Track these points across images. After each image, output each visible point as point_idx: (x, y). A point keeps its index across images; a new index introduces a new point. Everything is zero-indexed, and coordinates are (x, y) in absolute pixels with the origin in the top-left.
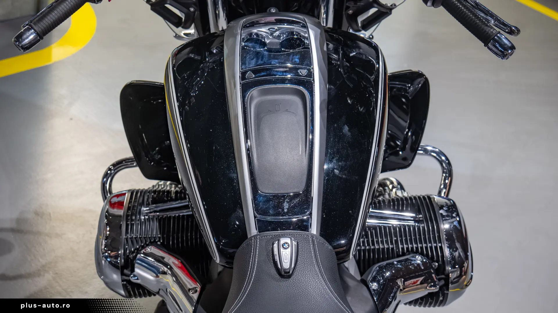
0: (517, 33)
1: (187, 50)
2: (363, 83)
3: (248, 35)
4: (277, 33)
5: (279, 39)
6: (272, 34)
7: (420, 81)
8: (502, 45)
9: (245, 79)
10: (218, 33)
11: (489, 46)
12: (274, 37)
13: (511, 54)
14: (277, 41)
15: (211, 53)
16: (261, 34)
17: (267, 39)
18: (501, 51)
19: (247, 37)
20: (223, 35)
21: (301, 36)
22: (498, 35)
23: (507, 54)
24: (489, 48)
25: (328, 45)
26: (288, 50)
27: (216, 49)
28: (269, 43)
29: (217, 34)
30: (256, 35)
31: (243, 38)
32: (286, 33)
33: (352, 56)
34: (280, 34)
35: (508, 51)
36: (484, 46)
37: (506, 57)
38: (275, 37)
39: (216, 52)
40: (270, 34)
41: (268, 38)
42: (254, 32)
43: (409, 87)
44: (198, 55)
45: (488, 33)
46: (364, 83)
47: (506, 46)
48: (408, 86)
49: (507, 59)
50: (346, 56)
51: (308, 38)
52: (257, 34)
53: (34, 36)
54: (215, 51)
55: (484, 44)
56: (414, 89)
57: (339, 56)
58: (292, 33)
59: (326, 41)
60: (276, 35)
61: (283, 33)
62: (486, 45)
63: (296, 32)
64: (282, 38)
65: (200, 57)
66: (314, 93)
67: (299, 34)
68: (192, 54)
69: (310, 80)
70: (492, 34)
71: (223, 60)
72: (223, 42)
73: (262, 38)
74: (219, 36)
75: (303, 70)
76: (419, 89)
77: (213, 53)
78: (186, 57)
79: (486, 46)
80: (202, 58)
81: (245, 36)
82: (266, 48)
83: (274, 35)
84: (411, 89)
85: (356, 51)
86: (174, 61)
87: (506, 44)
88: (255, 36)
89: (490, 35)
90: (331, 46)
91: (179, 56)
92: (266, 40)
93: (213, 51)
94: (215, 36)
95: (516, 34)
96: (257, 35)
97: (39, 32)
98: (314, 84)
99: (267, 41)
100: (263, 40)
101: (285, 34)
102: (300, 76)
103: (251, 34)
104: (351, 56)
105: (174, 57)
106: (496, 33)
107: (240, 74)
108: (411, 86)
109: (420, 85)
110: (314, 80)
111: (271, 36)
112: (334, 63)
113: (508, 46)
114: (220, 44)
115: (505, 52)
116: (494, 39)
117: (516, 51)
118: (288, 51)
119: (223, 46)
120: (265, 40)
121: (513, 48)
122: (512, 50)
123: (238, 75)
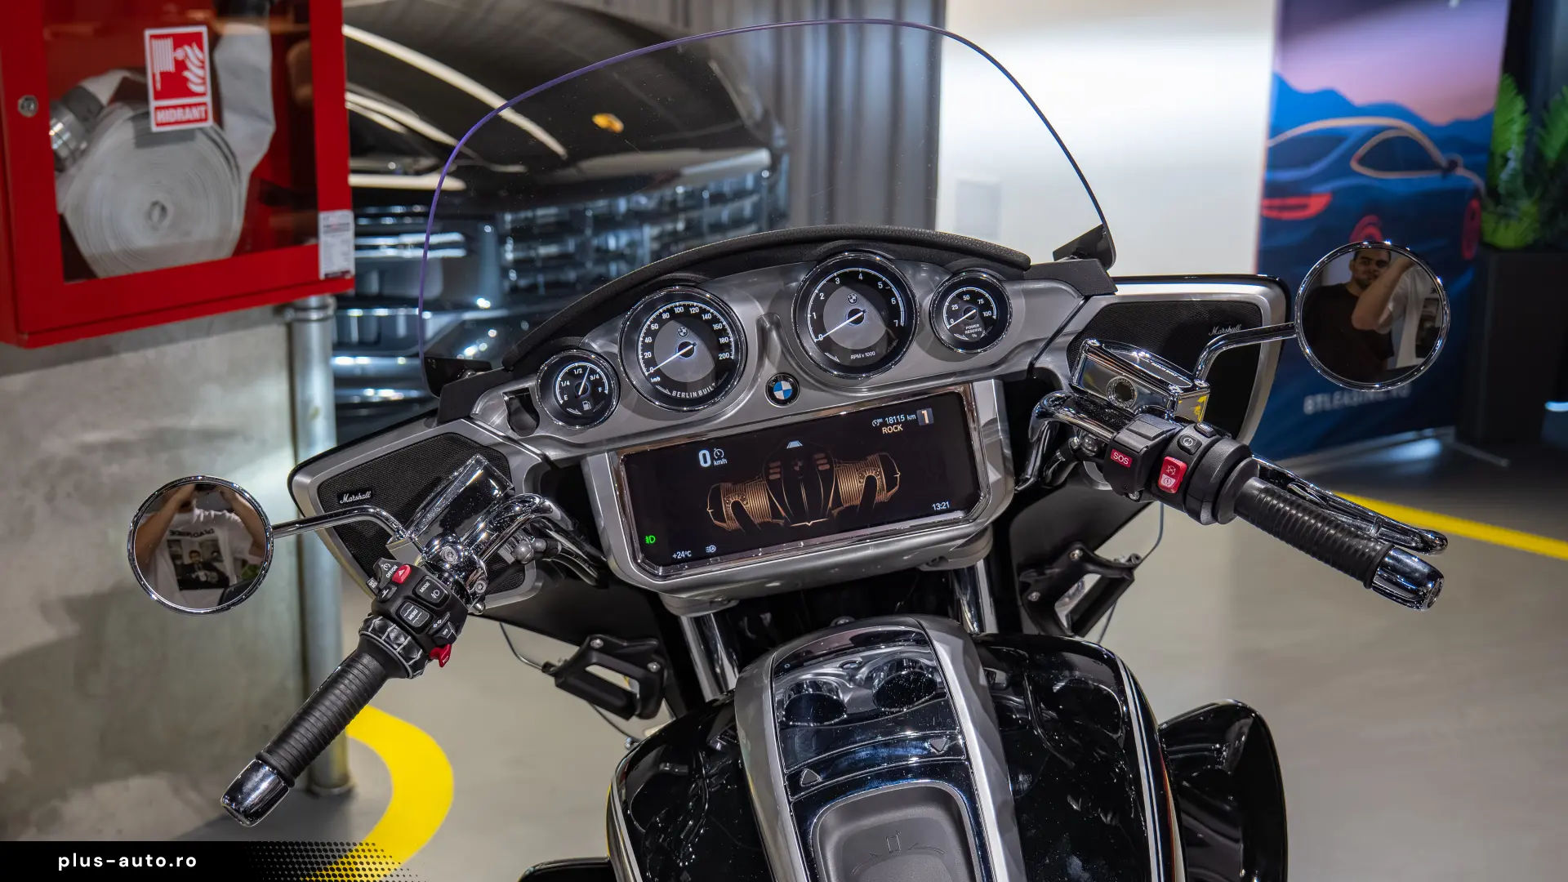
0: (1441, 546)
1: (652, 755)
2: (1098, 753)
3: (792, 690)
4: (863, 673)
5: (871, 687)
6: (851, 679)
7: (1241, 728)
8: (1409, 575)
9: (800, 789)
10: (721, 699)
11: (1375, 584)
12: (859, 685)
13: (1437, 593)
14: (865, 692)
15: (711, 752)
16: (825, 683)
17: (843, 693)
18: (1411, 591)
19: (790, 696)
20: (731, 704)
21: (921, 668)
22: (1392, 553)
23: (1425, 594)
24: (1377, 589)
25: (989, 675)
26: (898, 709)
27: (721, 738)
28: (852, 700)
29: (718, 703)
30: (812, 688)
31: (778, 701)
32: (885, 668)
33: (1058, 691)
34: (871, 672)
35: (1425, 586)
36: (1365, 585)
37: (1427, 601)
38: (860, 682)
39: (723, 746)
40: (847, 678)
41: (846, 690)
42: (806, 679)
43: (1219, 751)
44: (681, 762)
45: (1364, 554)
46: (1103, 753)
47: (1417, 575)
48: (1216, 749)
49: (1429, 606)
50: (1043, 694)
51: (938, 669)
52: (815, 682)
53: (273, 781)
54: (718, 746)
55: (1362, 584)
56: (1232, 750)
57: (1026, 698)
58: (899, 665)
59: (984, 665)
60: (861, 678)
61: (878, 669)
62: (1369, 583)
63: (910, 660)
64: (876, 681)
65: (686, 767)
66: (977, 790)
67: (916, 662)
68: (666, 762)
69: (960, 760)
70: (1373, 554)
71: (742, 763)
72: (733, 719)
73: (830, 691)
74: (724, 706)
75: (938, 740)
76: (1242, 747)
77: (714, 750)
78: (650, 774)
79: (1370, 588)
80: (690, 769)
81: (785, 692)
82: (845, 716)
83: (857, 677)
84: (1224, 753)
85: (1065, 677)
86: (624, 791)
87: (1416, 570)
88: (811, 690)
89: (1370, 556)
90: (1001, 677)
91: (633, 774)
92: (841, 696)
93: (714, 746)
94: (714, 709)
95: (1439, 548)
96: (815, 684)
97: (282, 770)
98: (971, 768)
99: (846, 698)
100: (835, 697)
101: (883, 671)
102: (934, 755)
103: (799, 686)
104: (1055, 691)
105: (621, 781)
106: (1384, 549)
107: (784, 782)
108: (1221, 747)
109: (1243, 739)
110: (968, 759)
111: (852, 683)
112: (1017, 719)
113: (1422, 574)
114: (727, 725)
115: (1420, 588)
116: (1384, 566)
117: (1446, 583)
118: (897, 712)
119: (734, 728)
120: (838, 695)
121: (1435, 575)
122: (1436, 582)
123: (780, 783)
